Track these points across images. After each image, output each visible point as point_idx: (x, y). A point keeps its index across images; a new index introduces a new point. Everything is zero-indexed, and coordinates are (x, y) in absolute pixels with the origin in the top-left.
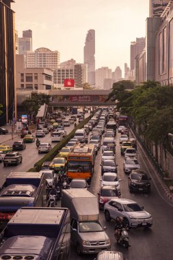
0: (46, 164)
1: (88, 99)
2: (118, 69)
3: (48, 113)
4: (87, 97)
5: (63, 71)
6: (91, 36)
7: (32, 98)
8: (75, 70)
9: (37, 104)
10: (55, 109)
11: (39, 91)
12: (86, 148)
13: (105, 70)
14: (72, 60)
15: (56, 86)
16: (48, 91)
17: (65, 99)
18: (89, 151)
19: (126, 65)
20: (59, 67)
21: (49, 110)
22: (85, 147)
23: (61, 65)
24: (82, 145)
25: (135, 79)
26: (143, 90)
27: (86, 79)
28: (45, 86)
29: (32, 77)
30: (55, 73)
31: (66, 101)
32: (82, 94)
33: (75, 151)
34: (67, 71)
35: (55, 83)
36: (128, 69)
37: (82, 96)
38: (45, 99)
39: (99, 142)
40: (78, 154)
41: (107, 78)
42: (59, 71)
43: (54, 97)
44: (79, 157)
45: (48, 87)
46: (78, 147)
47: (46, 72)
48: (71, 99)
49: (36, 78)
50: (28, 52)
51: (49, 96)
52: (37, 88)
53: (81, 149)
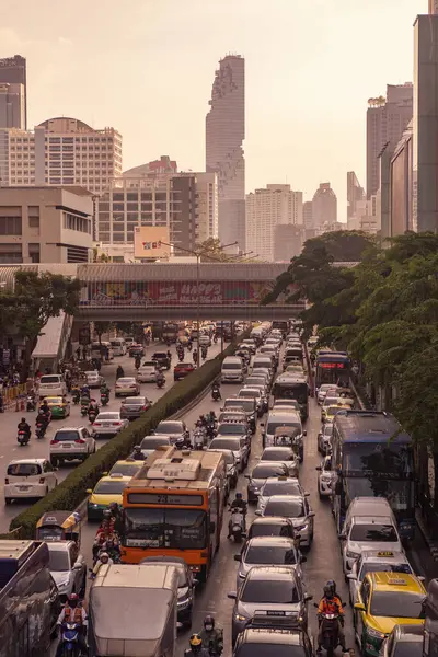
0: (52, 519)
1: (212, 295)
2: (325, 192)
3: (76, 345)
4: (208, 289)
5: (133, 197)
6: (230, 78)
7: (19, 291)
8: (175, 196)
9: (35, 311)
10: (102, 328)
11: (44, 268)
12: (191, 463)
13: (278, 193)
14: (165, 159)
15: (108, 249)
16: (75, 266)
17: (135, 295)
18: (201, 473)
19: (351, 176)
20: (118, 185)
21: (77, 334)
22: (186, 462)
23: (125, 178)
24: (178, 454)
25: (378, 226)
26: (394, 264)
27: (213, 227)
28: (64, 251)
29: (19, 218)
30: (104, 207)
31: (135, 302)
32: (193, 276)
33: (150, 474)
34: (147, 196)
35: (105, 239)
36: (359, 190)
37: (192, 283)
38: (62, 294)
39: (247, 442)
40: (159, 486)
41: (285, 221)
42: (118, 196)
43: (97, 287)
44: (163, 496)
45: (77, 254)
46: (164, 460)
47: (69, 200)
48: (156, 295)
49: (35, 221)
50: (12, 132)
51: (76, 286)
52: (35, 257)
53: (174, 467)
